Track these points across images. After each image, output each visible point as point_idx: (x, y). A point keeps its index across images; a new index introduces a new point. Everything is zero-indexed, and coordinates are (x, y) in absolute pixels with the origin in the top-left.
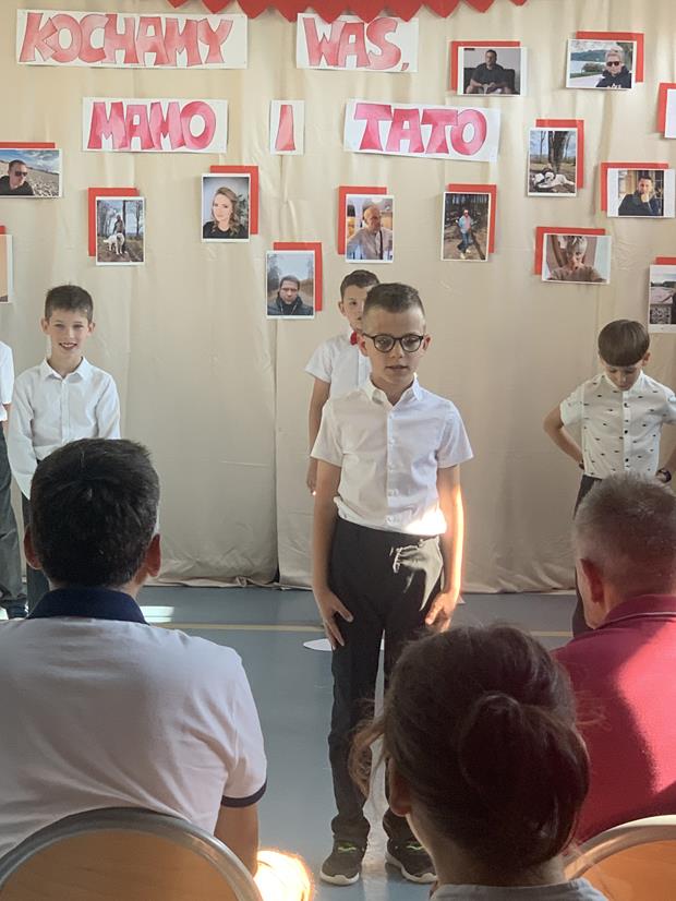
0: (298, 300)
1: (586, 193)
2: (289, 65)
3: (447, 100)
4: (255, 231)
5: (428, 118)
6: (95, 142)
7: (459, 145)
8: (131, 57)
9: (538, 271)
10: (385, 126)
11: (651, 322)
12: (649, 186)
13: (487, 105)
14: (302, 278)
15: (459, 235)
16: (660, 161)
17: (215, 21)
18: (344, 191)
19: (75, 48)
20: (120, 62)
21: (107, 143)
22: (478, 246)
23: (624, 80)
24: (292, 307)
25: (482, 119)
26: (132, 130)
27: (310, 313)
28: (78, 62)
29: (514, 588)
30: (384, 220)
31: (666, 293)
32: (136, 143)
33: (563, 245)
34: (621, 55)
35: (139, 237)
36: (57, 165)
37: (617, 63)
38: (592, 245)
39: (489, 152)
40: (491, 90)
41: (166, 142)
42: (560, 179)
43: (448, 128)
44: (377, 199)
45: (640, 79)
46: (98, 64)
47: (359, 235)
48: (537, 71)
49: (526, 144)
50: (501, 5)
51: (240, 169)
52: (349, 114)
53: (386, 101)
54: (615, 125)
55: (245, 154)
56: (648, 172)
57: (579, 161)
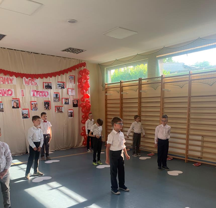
0: (26, 116)
1: (60, 101)
2: (22, 84)
3: (43, 90)
4: (20, 107)
5: (41, 92)
7: (45, 96)
10: (35, 93)
11: (69, 117)
14: (27, 113)
15: (46, 107)
17: (11, 78)
18: (31, 102)
22: (49, 109)
25: (48, 92)
27: (28, 118)
29: (57, 150)
30: (36, 105)
32: (1, 95)
33: (58, 108)
34: (63, 85)
39: (49, 96)
40: (49, 89)
41: (5, 95)
42: (57, 100)
43: (44, 93)
44: (35, 103)
47: (33, 108)
48: (54, 86)
49: (53, 95)
50: (49, 78)
51: (17, 99)
52: (31, 92)
53: (35, 90)
54: (63, 93)
55: (17, 97)
56: (67, 99)
57: (59, 98)
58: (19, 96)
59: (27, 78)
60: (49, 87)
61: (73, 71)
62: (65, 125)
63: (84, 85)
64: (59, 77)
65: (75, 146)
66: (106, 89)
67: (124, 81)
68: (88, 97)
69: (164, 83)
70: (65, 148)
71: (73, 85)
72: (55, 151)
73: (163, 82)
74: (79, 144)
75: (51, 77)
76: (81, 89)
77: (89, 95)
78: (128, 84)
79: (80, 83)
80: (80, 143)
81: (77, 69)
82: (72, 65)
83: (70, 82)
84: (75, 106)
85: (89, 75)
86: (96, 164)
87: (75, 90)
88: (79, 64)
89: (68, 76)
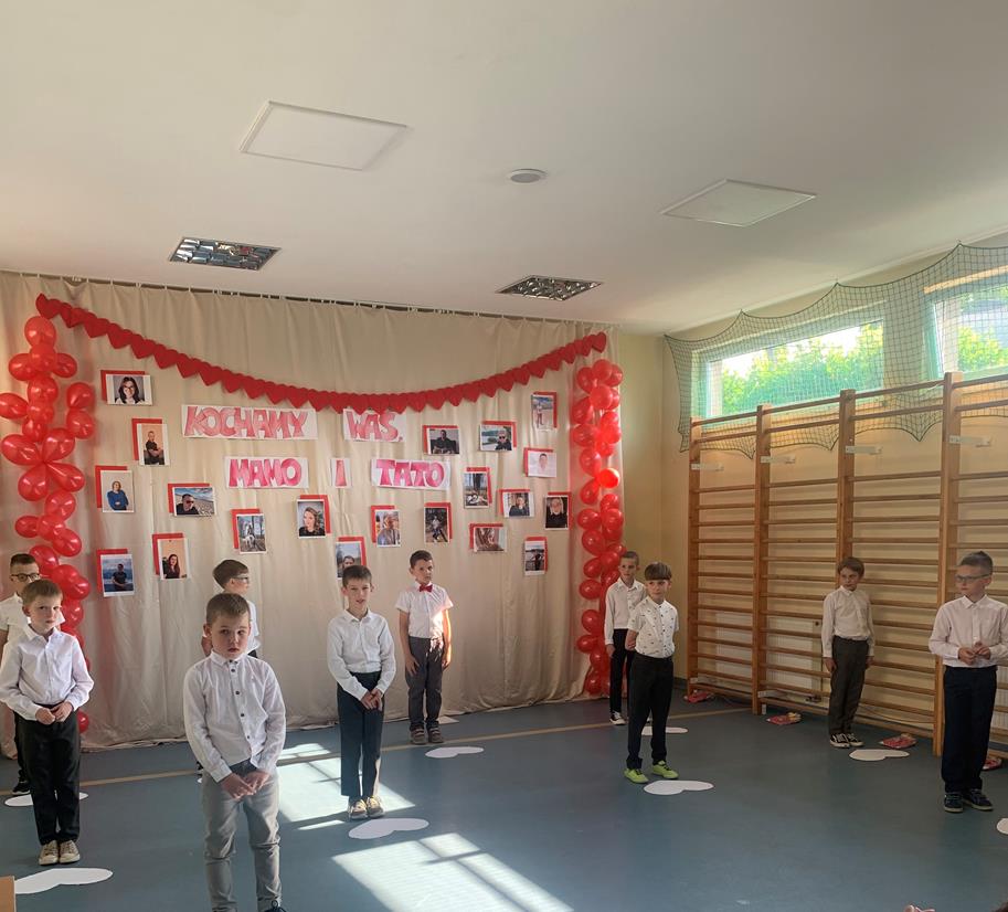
2: (340, 437)
3: (423, 458)
4: (329, 532)
5: (414, 467)
6: (233, 483)
7: (430, 482)
8: (251, 433)
9: (472, 547)
10: (392, 472)
11: (526, 569)
12: (522, 500)
13: (443, 460)
14: (355, 556)
15: (433, 530)
16: (527, 488)
17: (297, 412)
18: (374, 507)
19: (218, 428)
20: (244, 436)
21: (240, 483)
22: (443, 535)
23: (508, 446)
25: (441, 467)
26: (254, 475)
28: (220, 436)
29: (471, 711)
30: (394, 523)
31: (532, 555)
32: (257, 483)
33: (483, 533)
34: (505, 433)
35: (262, 537)
36: (212, 496)
37: (504, 437)
38: (497, 532)
39: (445, 485)
40: (444, 452)
41: (274, 482)
42: (480, 499)
43: (424, 472)
44: (390, 512)
45: (515, 446)
46: (232, 437)
47: (383, 532)
48: (466, 441)
49: (462, 480)
50: (446, 406)
51: (317, 497)
52: (374, 464)
53: (391, 459)
54: (506, 470)
55: (320, 489)
56: (521, 494)
57: (488, 489)
58: (326, 486)
59: (360, 412)
60: (446, 445)
61: (549, 374)
62: (512, 602)
63: (595, 430)
64: (492, 403)
65: (552, 695)
66: (696, 442)
67: (773, 407)
68: (613, 482)
69: (958, 410)
70: (505, 702)
71: (550, 435)
72: (467, 713)
73: (953, 406)
74: (569, 689)
75: (456, 403)
76: (583, 448)
77: (617, 474)
78: (794, 420)
79: (577, 425)
80: (574, 685)
81: (568, 362)
82: (545, 349)
83: (538, 422)
84: (553, 521)
85: (618, 388)
86: (642, 778)
87: (554, 454)
88: (577, 341)
89: (529, 397)
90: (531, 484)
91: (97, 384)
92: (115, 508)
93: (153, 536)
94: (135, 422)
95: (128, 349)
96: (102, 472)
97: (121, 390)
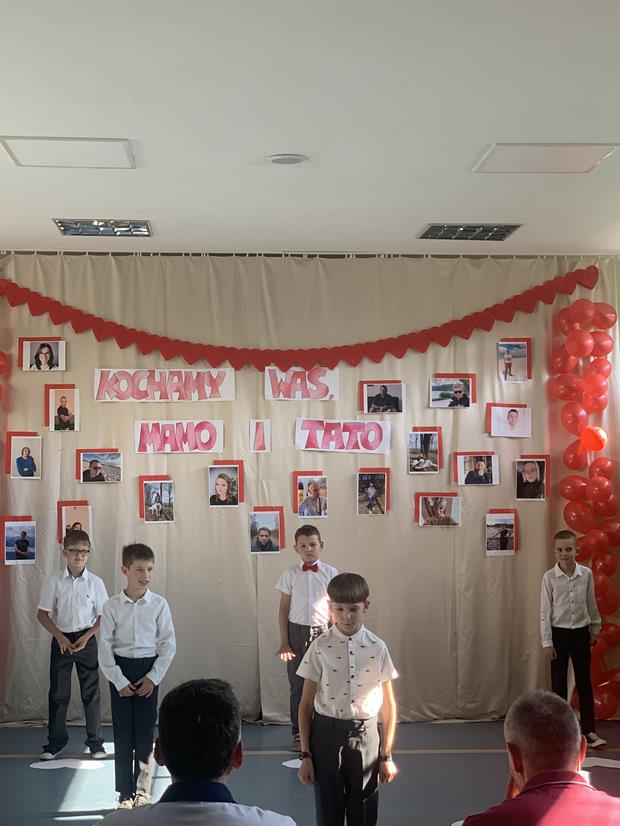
0: (270, 542)
1: (445, 471)
2: (261, 398)
3: (358, 417)
5: (346, 428)
6: (143, 448)
7: (366, 444)
8: (164, 396)
9: (418, 521)
10: (320, 434)
11: (488, 549)
12: (483, 465)
13: (382, 419)
15: (367, 499)
16: (489, 450)
17: (214, 372)
18: (296, 474)
19: (130, 391)
20: (157, 399)
21: (150, 448)
22: (380, 507)
23: (465, 402)
24: (266, 547)
25: (379, 428)
26: (165, 440)
27: (278, 550)
28: (132, 399)
29: (411, 720)
30: (321, 491)
31: (496, 531)
32: (168, 448)
33: (432, 504)
34: (462, 387)
35: (170, 505)
36: (120, 462)
37: (460, 392)
38: (450, 503)
39: (384, 448)
40: (385, 410)
41: (186, 447)
42: (428, 463)
43: (359, 434)
44: (316, 479)
45: (474, 401)
46: (144, 400)
47: (306, 501)
48: (412, 398)
50: (388, 360)
51: (232, 462)
52: (298, 427)
53: (320, 419)
54: (462, 430)
55: (235, 453)
56: (482, 457)
57: (439, 452)
58: (244, 450)
59: (284, 369)
60: (386, 402)
61: (521, 317)
62: (467, 588)
64: (445, 353)
68: (599, 443)
70: (459, 714)
71: (524, 388)
75: (400, 355)
76: (564, 403)
77: (603, 434)
79: (557, 375)
81: (546, 302)
82: (515, 288)
83: (505, 373)
88: (556, 279)
89: (495, 345)
90: (497, 445)
91: (15, 351)
92: (23, 474)
93: (58, 503)
94: (48, 387)
95: (46, 317)
96: (13, 437)
97: (37, 357)
